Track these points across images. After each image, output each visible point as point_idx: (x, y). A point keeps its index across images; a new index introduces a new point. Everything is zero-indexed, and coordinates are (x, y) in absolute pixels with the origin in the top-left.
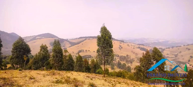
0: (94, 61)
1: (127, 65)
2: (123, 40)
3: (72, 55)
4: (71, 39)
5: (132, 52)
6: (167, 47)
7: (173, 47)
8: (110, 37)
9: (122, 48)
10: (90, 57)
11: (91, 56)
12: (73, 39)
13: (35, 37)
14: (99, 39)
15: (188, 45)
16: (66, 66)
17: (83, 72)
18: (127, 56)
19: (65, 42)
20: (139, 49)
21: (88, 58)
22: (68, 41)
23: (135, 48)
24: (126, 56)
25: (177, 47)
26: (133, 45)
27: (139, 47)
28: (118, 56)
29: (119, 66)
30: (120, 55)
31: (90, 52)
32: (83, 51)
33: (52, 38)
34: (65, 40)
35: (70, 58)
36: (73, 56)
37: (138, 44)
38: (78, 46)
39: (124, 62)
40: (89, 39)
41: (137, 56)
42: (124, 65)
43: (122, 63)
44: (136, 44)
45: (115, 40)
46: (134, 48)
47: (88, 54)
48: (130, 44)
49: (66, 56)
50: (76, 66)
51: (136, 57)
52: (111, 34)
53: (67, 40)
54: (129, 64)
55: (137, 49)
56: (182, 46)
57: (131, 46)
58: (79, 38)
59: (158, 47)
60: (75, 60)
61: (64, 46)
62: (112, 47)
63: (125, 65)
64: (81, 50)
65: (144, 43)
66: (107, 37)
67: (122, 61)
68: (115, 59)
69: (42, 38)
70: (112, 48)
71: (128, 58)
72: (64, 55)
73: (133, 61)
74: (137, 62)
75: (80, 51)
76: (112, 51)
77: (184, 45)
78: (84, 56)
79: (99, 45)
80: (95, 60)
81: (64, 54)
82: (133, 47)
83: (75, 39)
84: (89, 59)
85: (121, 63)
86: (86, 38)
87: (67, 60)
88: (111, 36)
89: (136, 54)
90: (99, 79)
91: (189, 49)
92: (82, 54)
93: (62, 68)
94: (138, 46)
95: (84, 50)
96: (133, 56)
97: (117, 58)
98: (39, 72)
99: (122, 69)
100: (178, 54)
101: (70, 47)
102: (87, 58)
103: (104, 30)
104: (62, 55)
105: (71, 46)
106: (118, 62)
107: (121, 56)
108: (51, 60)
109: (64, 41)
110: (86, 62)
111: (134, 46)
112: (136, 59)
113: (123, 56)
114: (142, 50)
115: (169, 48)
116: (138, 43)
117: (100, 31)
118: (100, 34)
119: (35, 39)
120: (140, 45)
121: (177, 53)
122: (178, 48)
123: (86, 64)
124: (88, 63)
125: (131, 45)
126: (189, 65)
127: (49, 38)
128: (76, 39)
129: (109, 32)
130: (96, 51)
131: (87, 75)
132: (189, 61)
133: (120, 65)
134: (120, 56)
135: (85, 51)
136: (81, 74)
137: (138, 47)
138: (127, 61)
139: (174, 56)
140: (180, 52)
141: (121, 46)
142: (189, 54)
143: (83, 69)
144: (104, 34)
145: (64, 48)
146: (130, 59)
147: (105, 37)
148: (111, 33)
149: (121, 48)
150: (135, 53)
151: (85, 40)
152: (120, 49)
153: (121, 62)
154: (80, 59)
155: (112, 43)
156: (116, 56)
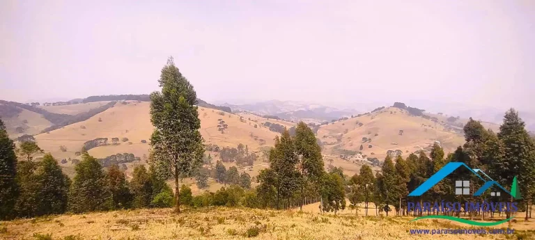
0: (144, 169)
1: (240, 172)
2: (227, 106)
3: (58, 157)
4: (54, 104)
5: (251, 136)
6: (324, 121)
7: (333, 121)
8: (191, 98)
9: (226, 126)
10: (130, 158)
11: (132, 155)
12: (60, 104)
14: (157, 103)
15: (359, 115)
16: (32, 201)
17: (106, 209)
18: (240, 146)
19: (25, 114)
20: (267, 129)
21: (122, 162)
22: (40, 111)
23: (259, 126)
24: (236, 147)
25: (341, 119)
26: (253, 117)
27: (268, 124)
28: (217, 150)
29: (218, 177)
30: (221, 146)
31: (131, 143)
32: (103, 141)
34: (26, 107)
35: (48, 169)
36: (65, 162)
37: (265, 117)
38: (84, 128)
39: (233, 164)
40: (125, 103)
41: (264, 146)
42: (234, 170)
43: (227, 166)
44: (260, 116)
45: (205, 105)
46: (256, 126)
47: (122, 149)
48: (246, 117)
49: (30, 166)
50: (75, 195)
51: (262, 149)
52: (195, 89)
53: (33, 108)
54: (246, 169)
55: (263, 128)
56: (349, 117)
57: (248, 122)
58: (85, 101)
59: (306, 122)
60: (72, 176)
61: (20, 130)
62: (198, 127)
63: (236, 171)
64: (97, 140)
65: (278, 112)
66: (181, 98)
67: (226, 161)
68: (210, 157)
70: (199, 130)
71: (243, 152)
72: (22, 162)
73: (256, 160)
74: (265, 161)
75: (92, 144)
76: (197, 138)
77: (352, 117)
78: (107, 159)
79: (156, 121)
80: (147, 167)
81: (21, 157)
82: (253, 124)
83: (69, 103)
84: (128, 165)
85: (224, 167)
86: (113, 100)
87: (38, 178)
88: (194, 94)
89: (261, 140)
90: (160, 221)
91: (361, 125)
92: (97, 153)
93: (17, 207)
94: (265, 121)
95: (106, 139)
96: (253, 147)
97: (213, 154)
99: (227, 182)
100: (342, 135)
101: (47, 130)
102: (120, 165)
103: (172, 77)
104: (12, 160)
105: (53, 128)
106: (217, 166)
107: (224, 149)
109: (19, 111)
110: (117, 176)
111: (256, 121)
112: (262, 154)
113: (228, 149)
114: (273, 130)
115: (327, 123)
116: (265, 113)
117: (159, 78)
118: (160, 90)
120: (269, 117)
121: (340, 134)
122: (342, 122)
124: (122, 179)
125: (249, 119)
126: (361, 156)
128: (76, 102)
129: (188, 83)
130: (148, 139)
131: (121, 217)
132: (361, 148)
133: (223, 172)
134: (221, 149)
135: (109, 141)
138: (240, 162)
139: (336, 141)
140: (346, 131)
141: (223, 122)
142: (361, 134)
143: (104, 201)
144: (175, 90)
145: (20, 135)
146: (246, 155)
147: (177, 97)
148: (192, 87)
149: (222, 127)
150: (259, 138)
151: (112, 105)
152: (220, 130)
153: (224, 164)
154: (91, 169)
155: (196, 114)
156: (211, 150)
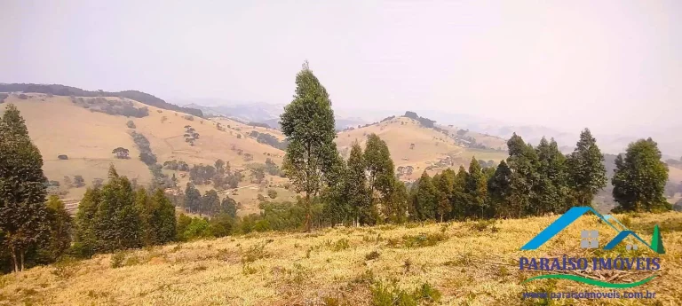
1: (222, 197)
2: (195, 107)
5: (234, 149)
9: (196, 136)
15: (367, 125)
18: (219, 163)
20: (254, 141)
23: (243, 137)
24: (213, 164)
25: (346, 129)
26: (234, 124)
27: (254, 134)
28: (185, 168)
29: (190, 205)
30: (192, 162)
37: (250, 124)
39: (209, 188)
41: (251, 162)
42: (212, 196)
43: (203, 190)
44: (243, 123)
45: (164, 105)
46: (239, 137)
48: (224, 124)
51: (248, 167)
54: (228, 193)
55: (249, 139)
56: (356, 127)
57: (228, 130)
63: (216, 195)
65: (266, 119)
67: (199, 184)
68: (174, 179)
71: (222, 172)
73: (241, 181)
74: (252, 182)
77: (359, 127)
82: (235, 133)
85: (197, 192)
89: (248, 155)
94: (251, 129)
96: (237, 164)
97: (178, 174)
99: (202, 211)
106: (188, 190)
107: (196, 168)
111: (238, 130)
112: (248, 173)
113: (202, 167)
114: (263, 142)
116: (249, 119)
120: (255, 125)
121: (345, 147)
122: (348, 133)
125: (229, 126)
133: (196, 198)
134: (191, 166)
137: (250, 131)
138: (219, 183)
141: (192, 130)
146: (227, 175)
149: (192, 137)
150: (244, 153)
152: (187, 140)
153: (196, 187)
156: (176, 168)
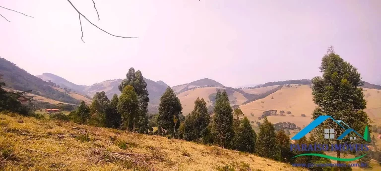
0: (304, 138)
3: (250, 119)
4: (248, 88)
8: (355, 79)
10: (292, 126)
11: (294, 125)
12: (251, 88)
13: (188, 86)
14: (318, 86)
16: (238, 141)
17: (276, 159)
19: (236, 94)
21: (286, 128)
22: (242, 92)
31: (293, 116)
32: (274, 112)
33: (213, 86)
34: (236, 90)
35: (245, 126)
36: (253, 122)
38: (263, 103)
40: (289, 86)
45: (369, 86)
47: (287, 119)
49: (238, 122)
50: (259, 144)
52: (358, 72)
53: (239, 90)
58: (264, 86)
60: (257, 132)
61: (233, 102)
62: (364, 107)
64: (270, 111)
66: (344, 81)
69: (197, 88)
70: (364, 110)
72: (235, 120)
75: (267, 114)
76: (363, 118)
78: (277, 125)
79: (318, 100)
80: (308, 136)
81: (235, 117)
83: (255, 87)
84: (291, 131)
86: (281, 84)
87: (241, 129)
88: (358, 76)
92: (272, 120)
93: (231, 143)
95: (276, 111)
98: (194, 146)
101: (245, 103)
102: (285, 130)
103: (333, 64)
104: (231, 118)
105: (248, 102)
108: (211, 127)
109: (234, 92)
110: (284, 139)
117: (320, 65)
119: (188, 90)
123: (282, 143)
124: (288, 140)
127: (208, 86)
128: (259, 87)
129: (351, 66)
130: (310, 114)
135: (278, 113)
136: (273, 165)
143: (275, 153)
144: (336, 73)
145: (234, 105)
147: (339, 80)
148: (355, 70)
151: (280, 88)
154: (268, 129)
155: (360, 95)
156: (376, 131)
